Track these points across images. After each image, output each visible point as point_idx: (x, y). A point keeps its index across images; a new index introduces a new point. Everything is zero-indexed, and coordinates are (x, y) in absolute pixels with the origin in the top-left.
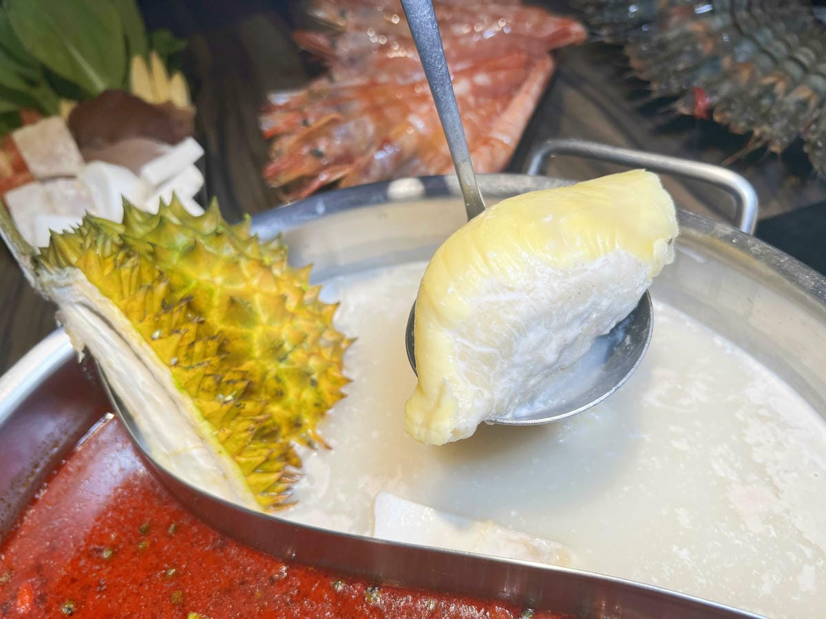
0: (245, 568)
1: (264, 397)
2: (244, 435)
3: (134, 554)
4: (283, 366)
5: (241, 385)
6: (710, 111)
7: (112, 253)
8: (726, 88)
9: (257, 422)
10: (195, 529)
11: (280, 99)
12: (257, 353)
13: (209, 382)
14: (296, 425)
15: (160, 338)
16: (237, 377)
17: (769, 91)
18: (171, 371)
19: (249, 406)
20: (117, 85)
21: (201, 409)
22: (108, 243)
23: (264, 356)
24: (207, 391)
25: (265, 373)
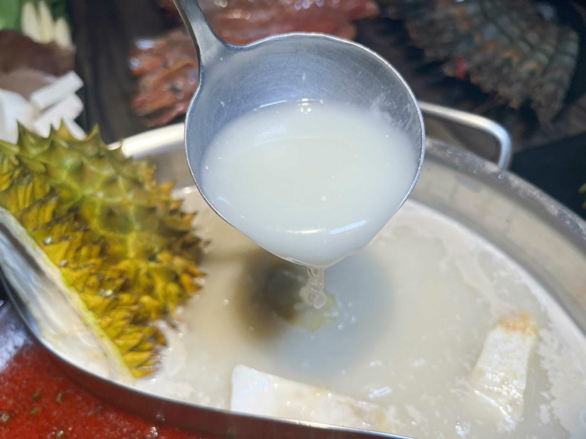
0: (121, 430)
1: (137, 290)
2: (122, 323)
3: (28, 418)
4: (153, 265)
5: (119, 282)
6: (467, 75)
7: (9, 171)
8: (478, 58)
9: (132, 312)
10: (79, 398)
11: (146, 44)
12: (132, 254)
13: (93, 280)
14: (163, 313)
15: (52, 243)
16: (115, 275)
17: (508, 62)
18: (61, 271)
19: (125, 297)
20: (11, 26)
21: (86, 302)
22: (6, 162)
23: (137, 257)
24: (91, 287)
25: (138, 271)
